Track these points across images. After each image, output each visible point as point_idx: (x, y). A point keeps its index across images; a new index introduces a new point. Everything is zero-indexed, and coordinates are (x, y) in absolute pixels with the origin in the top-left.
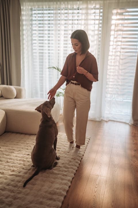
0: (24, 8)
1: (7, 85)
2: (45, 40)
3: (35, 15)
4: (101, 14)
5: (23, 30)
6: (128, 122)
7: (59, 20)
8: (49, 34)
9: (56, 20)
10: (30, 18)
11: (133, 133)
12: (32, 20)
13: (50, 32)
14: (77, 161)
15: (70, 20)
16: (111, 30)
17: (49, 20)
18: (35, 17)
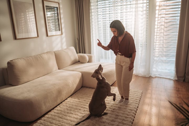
0: (92, 1)
1: (83, 53)
2: (107, 21)
3: (100, 5)
4: (148, 6)
5: (92, 16)
6: (172, 78)
7: (117, 6)
8: (110, 16)
9: (114, 6)
10: (97, 7)
11: (176, 88)
12: (98, 8)
13: (111, 15)
14: (133, 112)
15: (125, 5)
16: (156, 18)
17: (110, 7)
18: (100, 6)
